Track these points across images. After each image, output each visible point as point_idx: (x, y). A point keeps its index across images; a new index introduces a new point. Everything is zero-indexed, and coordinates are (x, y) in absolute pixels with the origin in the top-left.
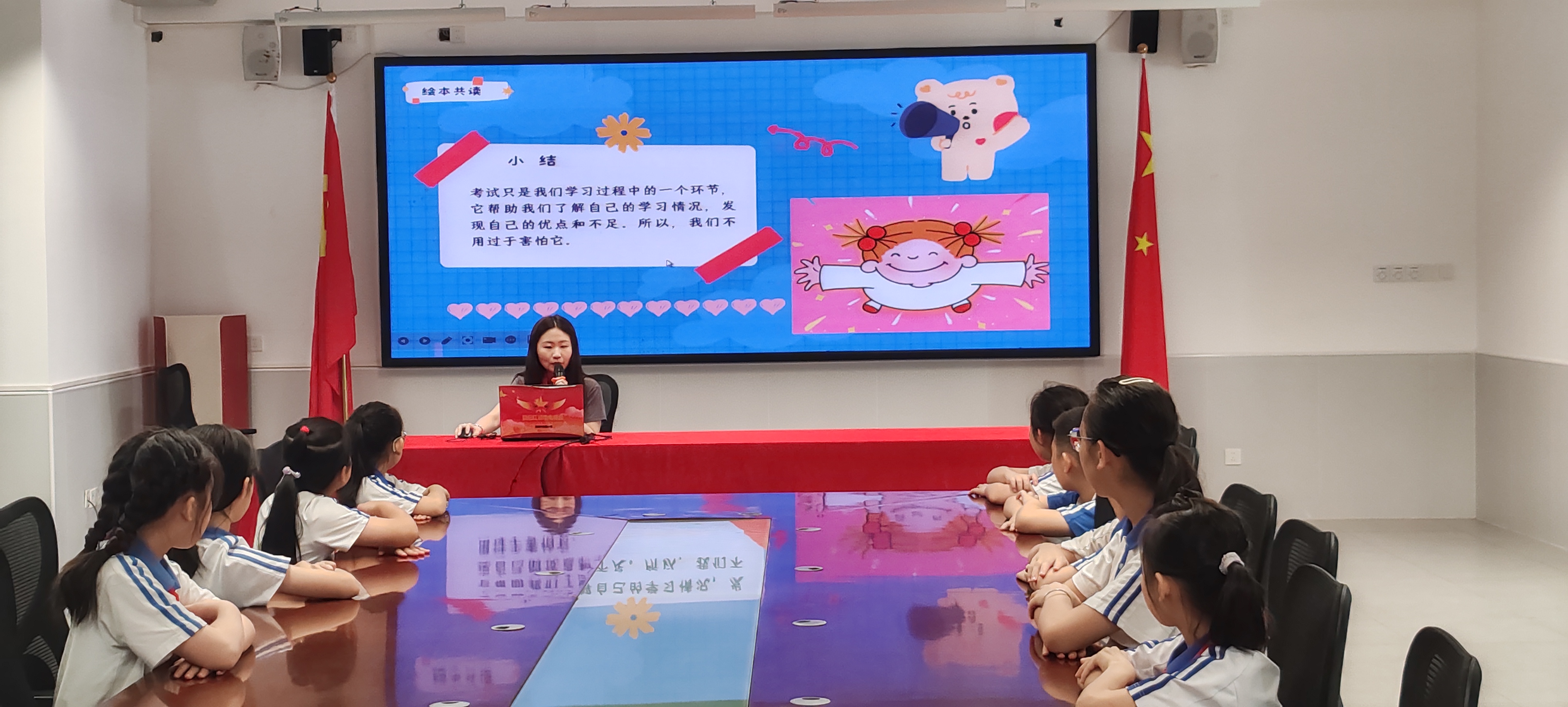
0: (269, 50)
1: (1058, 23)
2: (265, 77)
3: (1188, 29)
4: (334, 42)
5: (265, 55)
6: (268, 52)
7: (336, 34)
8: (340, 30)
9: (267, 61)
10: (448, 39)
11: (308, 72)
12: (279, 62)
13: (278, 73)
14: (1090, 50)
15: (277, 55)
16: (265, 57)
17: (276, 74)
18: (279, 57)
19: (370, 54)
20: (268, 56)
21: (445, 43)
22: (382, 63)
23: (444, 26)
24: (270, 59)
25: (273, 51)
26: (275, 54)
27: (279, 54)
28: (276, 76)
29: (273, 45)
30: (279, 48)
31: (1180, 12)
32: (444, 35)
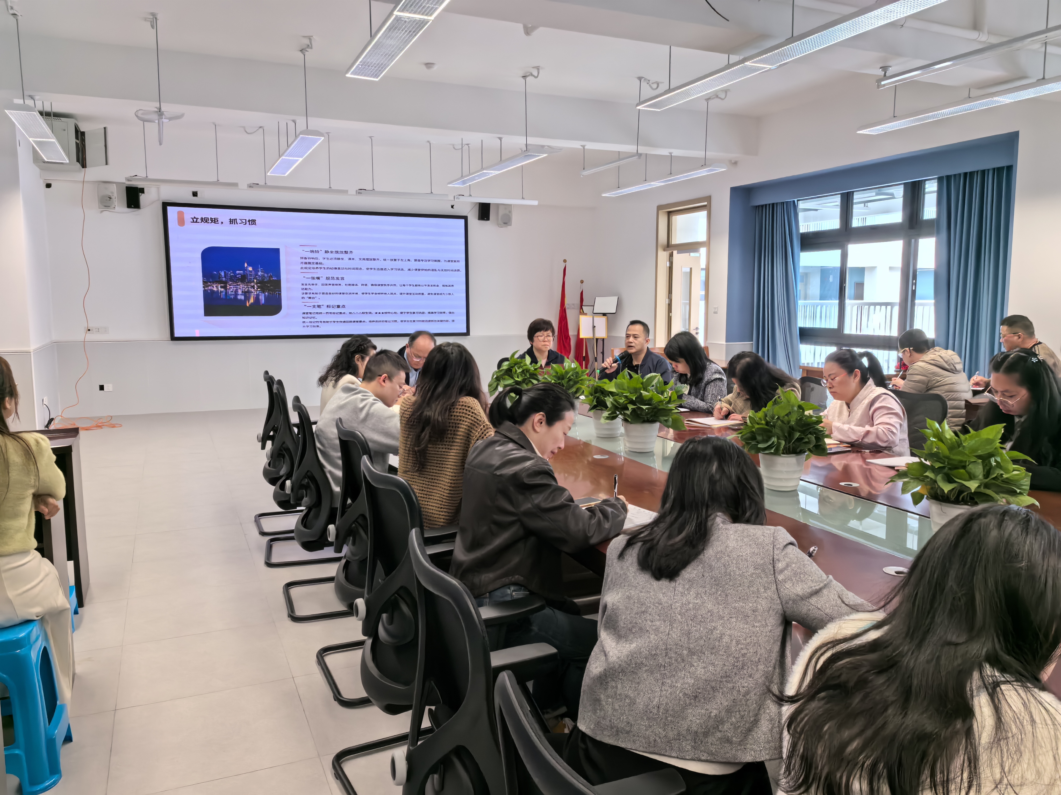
1: (452, 207)
2: (109, 208)
3: (502, 212)
4: (140, 194)
6: (110, 196)
7: (142, 191)
8: (144, 188)
9: (109, 200)
10: (197, 196)
11: (129, 206)
12: (116, 201)
14: (465, 218)
16: (108, 198)
17: (114, 206)
18: (115, 199)
19: (160, 200)
20: (110, 198)
21: (195, 198)
22: (165, 205)
23: (195, 190)
24: (111, 200)
25: (113, 195)
26: (113, 197)
27: (115, 197)
28: (114, 208)
29: (112, 193)
30: (115, 195)
31: (498, 205)
32: (195, 194)
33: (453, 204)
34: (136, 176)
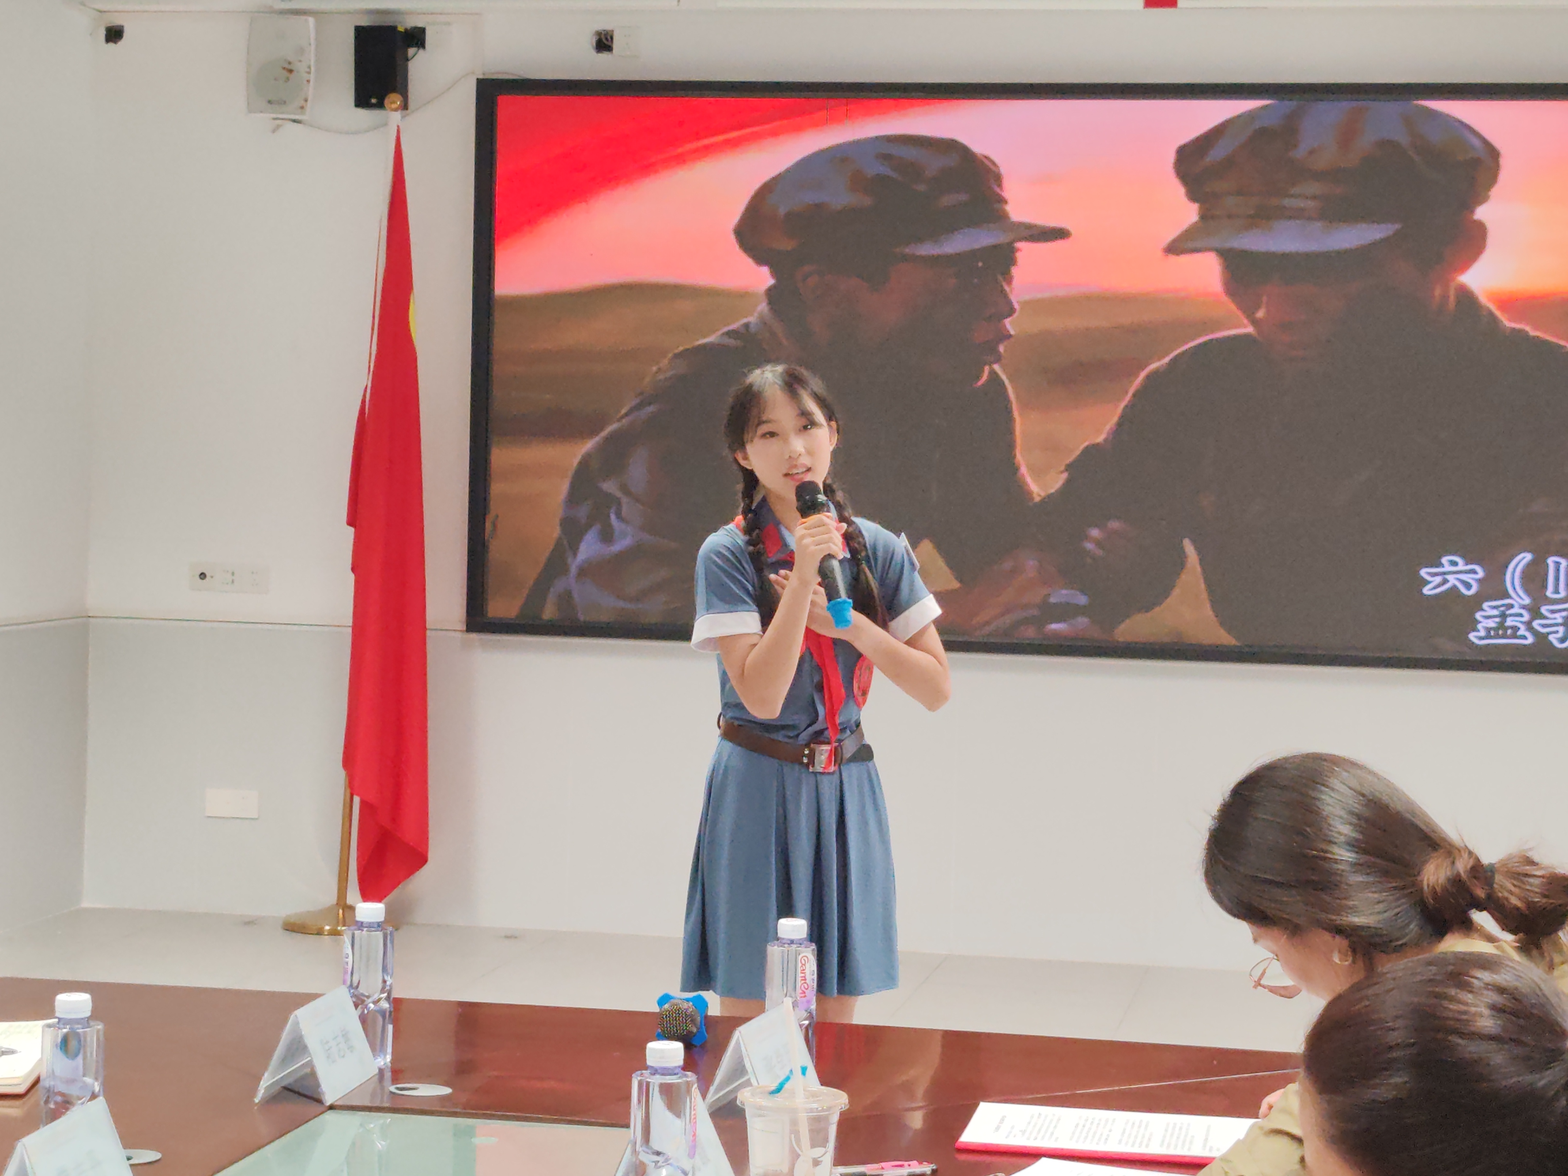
0: (290, 59)
2: (286, 108)
4: (411, 51)
5: (284, 68)
6: (290, 63)
7: (416, 37)
8: (422, 31)
9: (288, 79)
10: (609, 49)
11: (361, 102)
12: (308, 81)
13: (306, 101)
15: (308, 70)
16: (285, 73)
17: (302, 103)
18: (309, 73)
19: (473, 73)
20: (291, 71)
21: (604, 56)
22: (487, 91)
23: (605, 27)
24: (292, 76)
25: (300, 61)
26: (300, 67)
27: (309, 67)
28: (302, 108)
29: (301, 51)
30: (311, 58)
32: (604, 42)
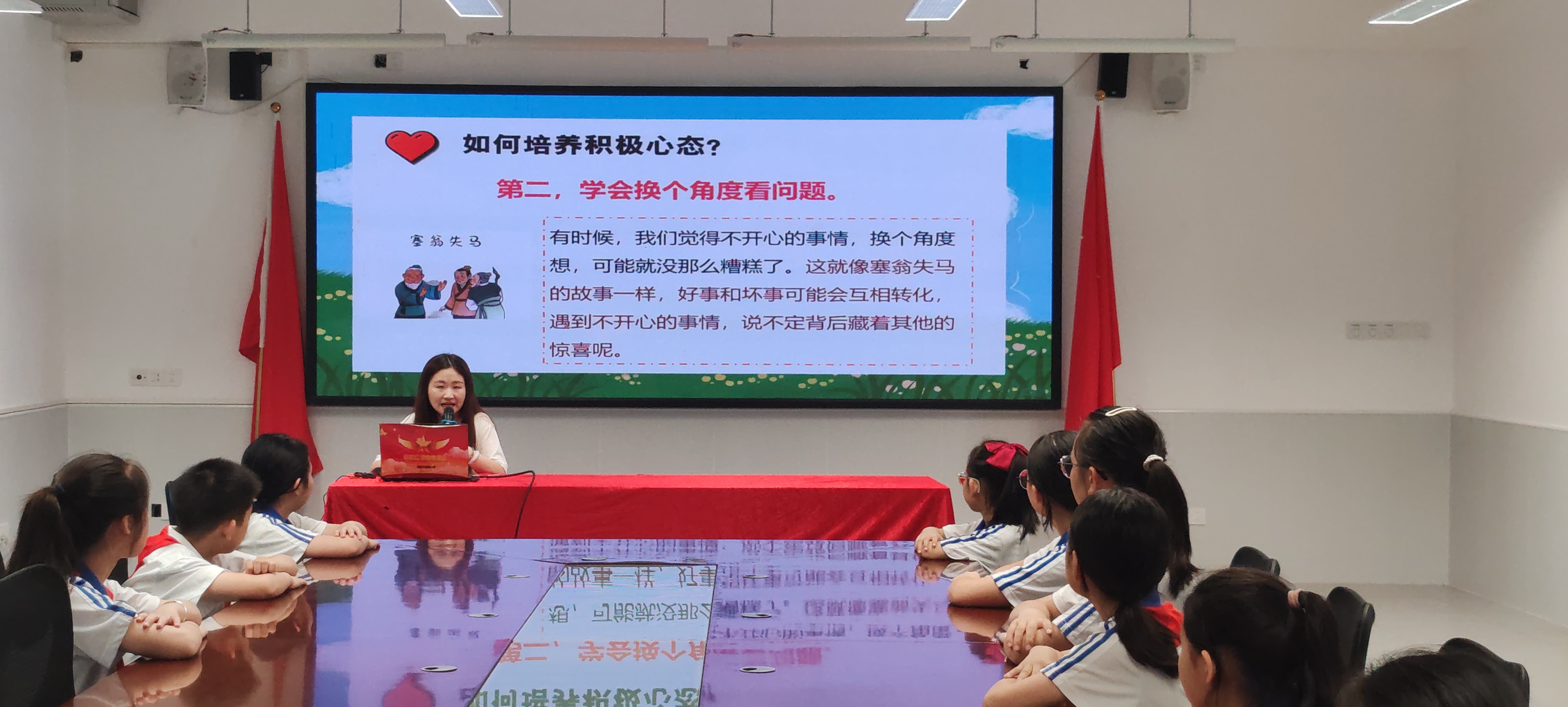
0: (193, 72)
1: (1024, 64)
2: (190, 101)
3: (1160, 75)
4: (264, 66)
6: (194, 75)
7: (266, 58)
8: (270, 53)
9: (192, 84)
10: (384, 65)
11: (234, 96)
12: (204, 85)
14: (1057, 93)
15: (204, 79)
16: (191, 80)
17: (202, 98)
19: (301, 79)
20: (194, 79)
21: (381, 69)
22: (313, 89)
23: (381, 52)
24: (195, 82)
25: (199, 74)
26: (201, 77)
28: (201, 101)
29: (199, 67)
30: (206, 71)
31: (1151, 56)
32: (380, 61)
33: (1024, 58)
34: (226, 29)
